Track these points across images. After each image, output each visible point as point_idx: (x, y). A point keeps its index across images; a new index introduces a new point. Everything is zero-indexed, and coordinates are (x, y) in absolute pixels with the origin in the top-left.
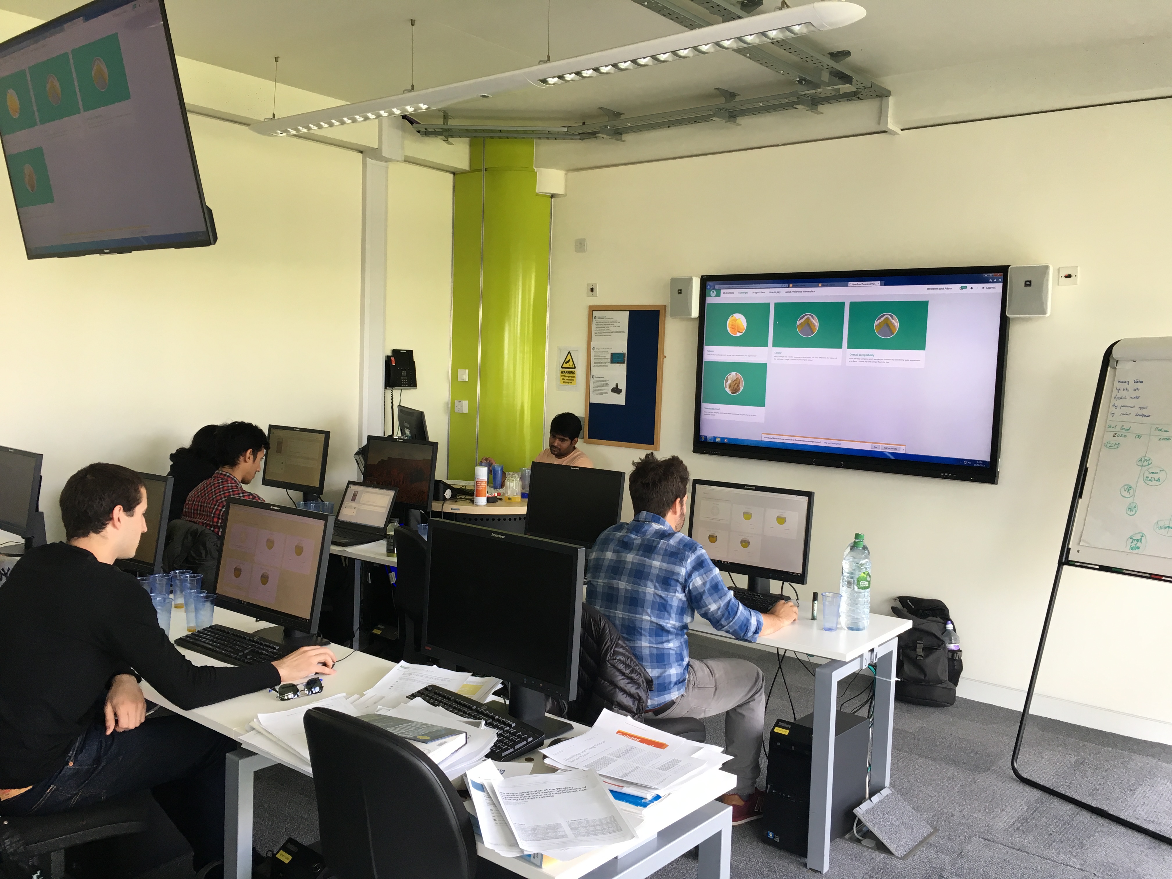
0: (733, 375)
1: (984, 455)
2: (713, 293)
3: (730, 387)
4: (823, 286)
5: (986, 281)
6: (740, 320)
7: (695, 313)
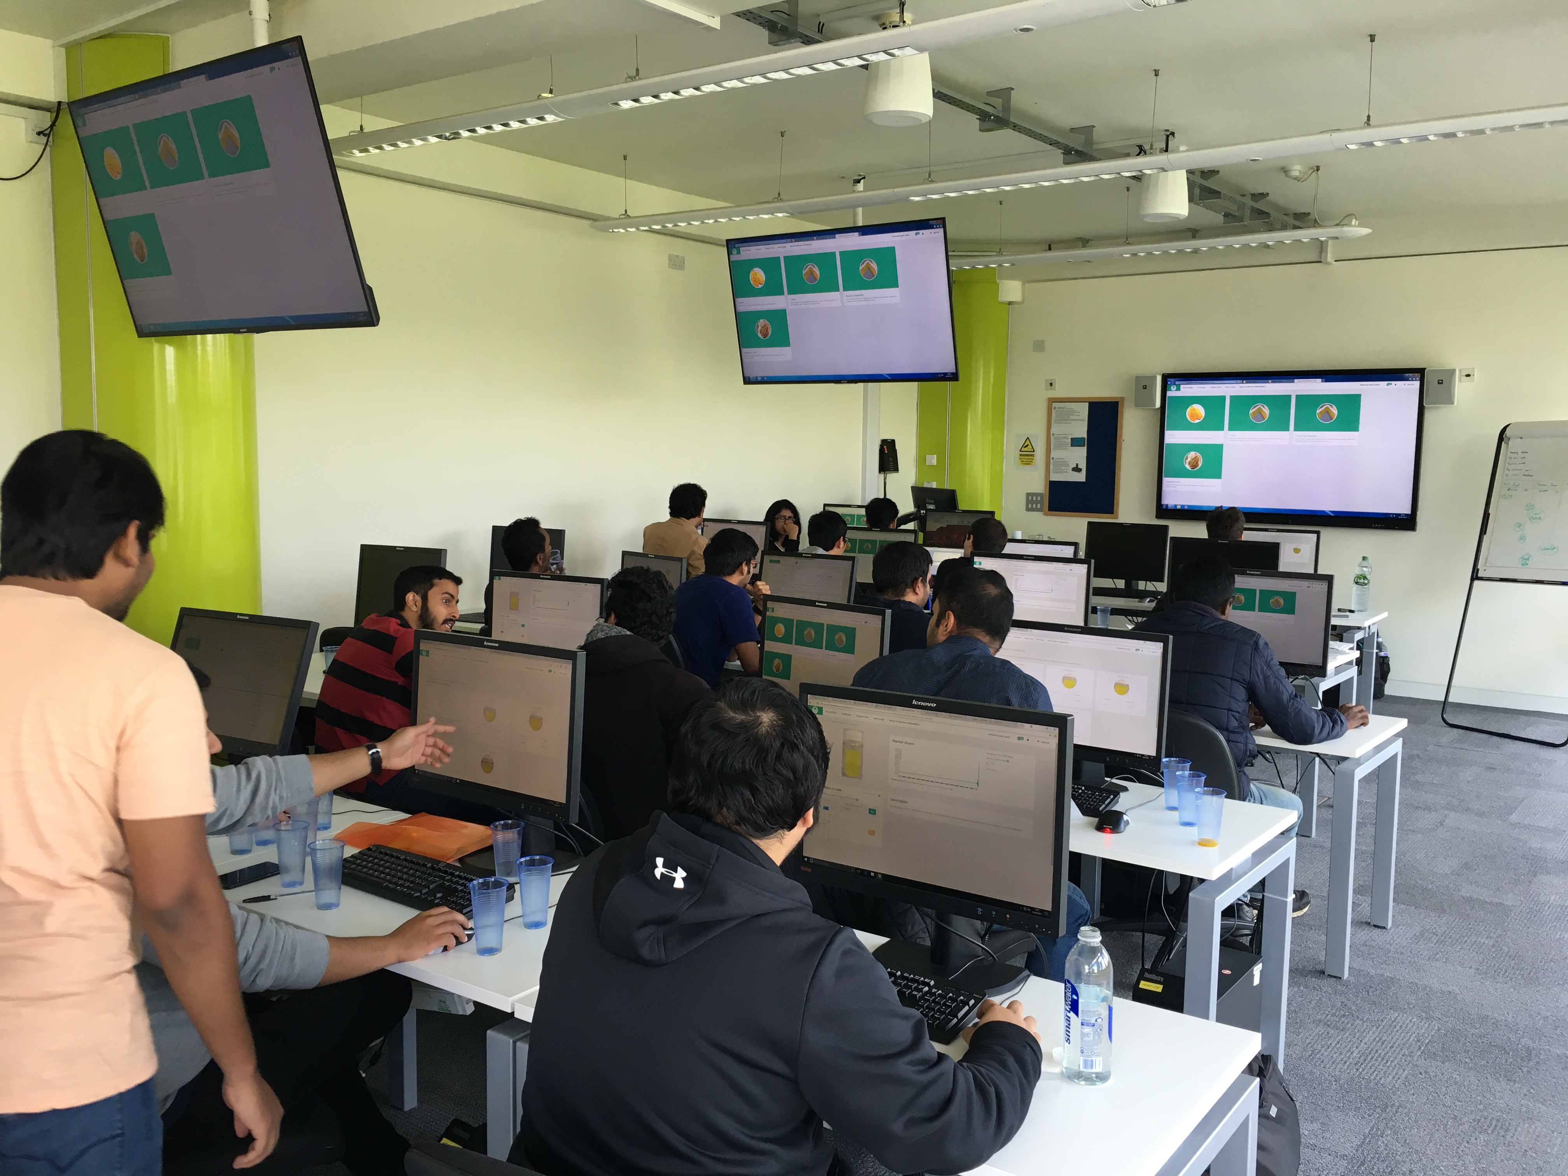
0: (1192, 455)
1: (1406, 510)
2: (1174, 388)
3: (1189, 464)
4: (1272, 382)
5: (1407, 379)
6: (1199, 410)
7: (1158, 404)
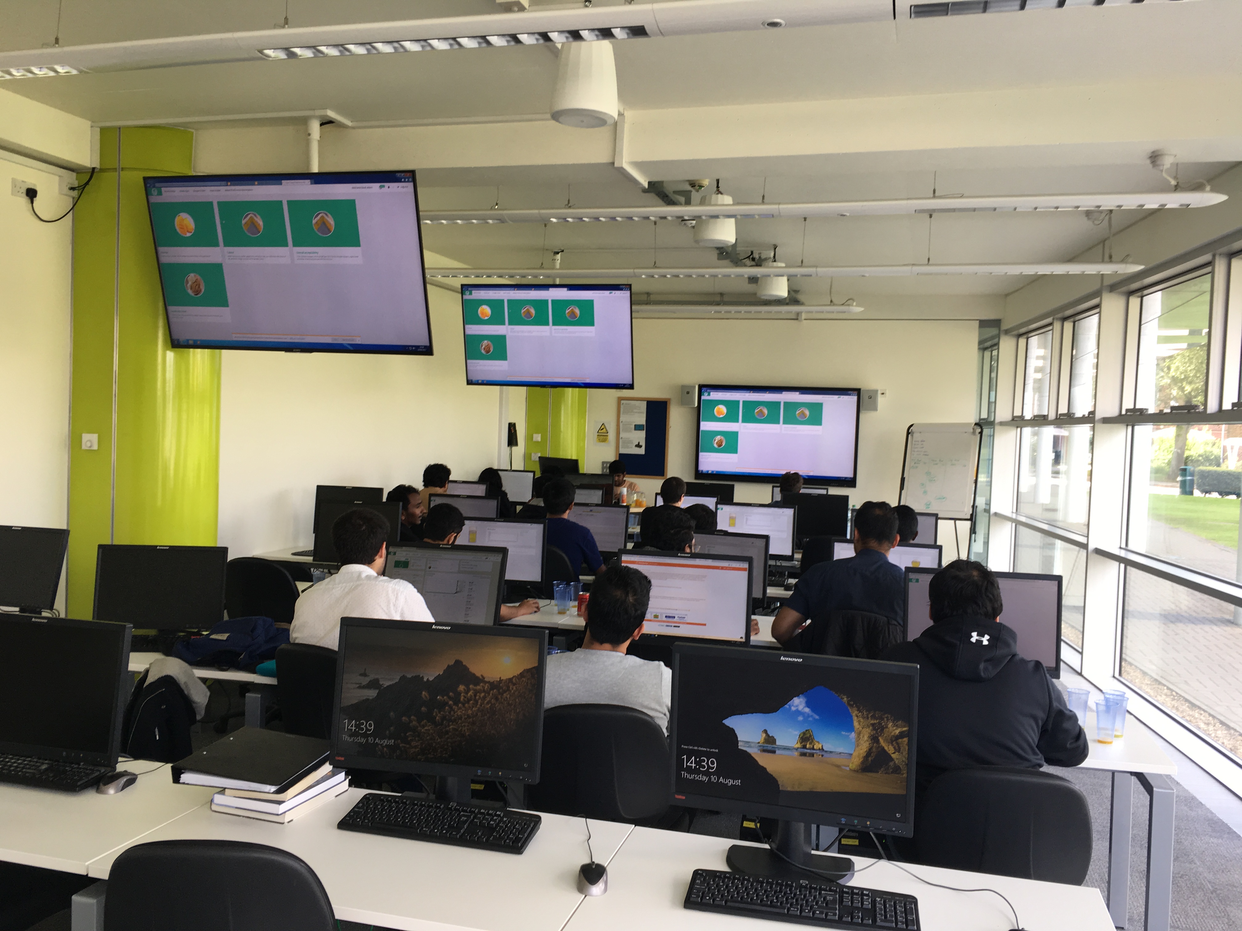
0: (718, 438)
1: (850, 475)
2: (706, 394)
3: (716, 444)
4: (769, 393)
5: (849, 395)
6: (723, 409)
7: (696, 405)
